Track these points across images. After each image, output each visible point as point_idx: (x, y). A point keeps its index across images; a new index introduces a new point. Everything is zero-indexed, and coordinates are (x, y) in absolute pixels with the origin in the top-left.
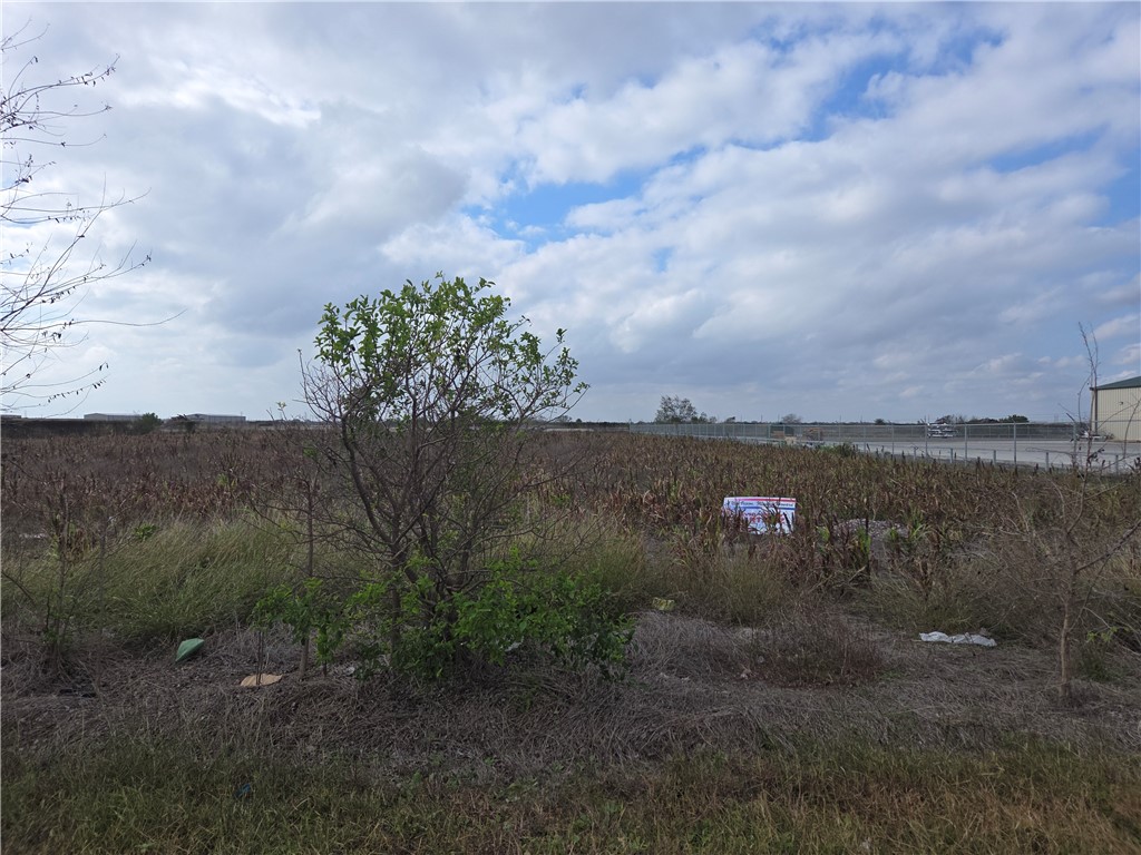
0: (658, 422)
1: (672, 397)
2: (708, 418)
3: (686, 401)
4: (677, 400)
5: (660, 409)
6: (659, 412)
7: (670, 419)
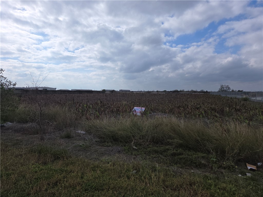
0: (219, 91)
1: (224, 85)
2: (234, 90)
3: (228, 86)
4: (225, 85)
5: (220, 88)
6: (219, 89)
7: (222, 90)
